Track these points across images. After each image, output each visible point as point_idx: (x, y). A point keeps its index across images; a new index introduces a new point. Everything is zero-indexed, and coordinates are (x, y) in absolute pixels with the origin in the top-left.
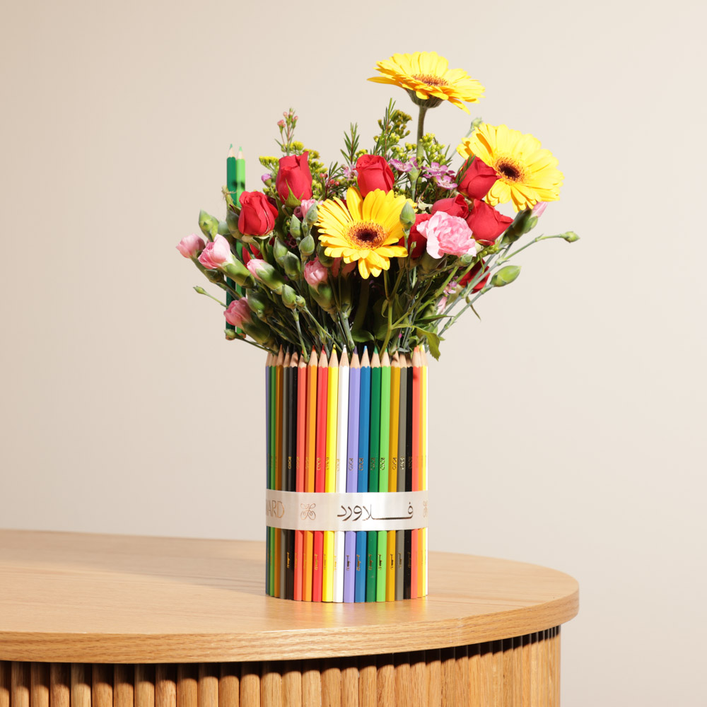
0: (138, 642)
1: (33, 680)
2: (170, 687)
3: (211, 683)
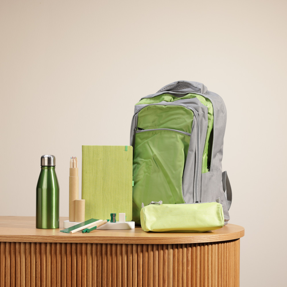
0: (187, 238)
1: (159, 249)
2: (190, 248)
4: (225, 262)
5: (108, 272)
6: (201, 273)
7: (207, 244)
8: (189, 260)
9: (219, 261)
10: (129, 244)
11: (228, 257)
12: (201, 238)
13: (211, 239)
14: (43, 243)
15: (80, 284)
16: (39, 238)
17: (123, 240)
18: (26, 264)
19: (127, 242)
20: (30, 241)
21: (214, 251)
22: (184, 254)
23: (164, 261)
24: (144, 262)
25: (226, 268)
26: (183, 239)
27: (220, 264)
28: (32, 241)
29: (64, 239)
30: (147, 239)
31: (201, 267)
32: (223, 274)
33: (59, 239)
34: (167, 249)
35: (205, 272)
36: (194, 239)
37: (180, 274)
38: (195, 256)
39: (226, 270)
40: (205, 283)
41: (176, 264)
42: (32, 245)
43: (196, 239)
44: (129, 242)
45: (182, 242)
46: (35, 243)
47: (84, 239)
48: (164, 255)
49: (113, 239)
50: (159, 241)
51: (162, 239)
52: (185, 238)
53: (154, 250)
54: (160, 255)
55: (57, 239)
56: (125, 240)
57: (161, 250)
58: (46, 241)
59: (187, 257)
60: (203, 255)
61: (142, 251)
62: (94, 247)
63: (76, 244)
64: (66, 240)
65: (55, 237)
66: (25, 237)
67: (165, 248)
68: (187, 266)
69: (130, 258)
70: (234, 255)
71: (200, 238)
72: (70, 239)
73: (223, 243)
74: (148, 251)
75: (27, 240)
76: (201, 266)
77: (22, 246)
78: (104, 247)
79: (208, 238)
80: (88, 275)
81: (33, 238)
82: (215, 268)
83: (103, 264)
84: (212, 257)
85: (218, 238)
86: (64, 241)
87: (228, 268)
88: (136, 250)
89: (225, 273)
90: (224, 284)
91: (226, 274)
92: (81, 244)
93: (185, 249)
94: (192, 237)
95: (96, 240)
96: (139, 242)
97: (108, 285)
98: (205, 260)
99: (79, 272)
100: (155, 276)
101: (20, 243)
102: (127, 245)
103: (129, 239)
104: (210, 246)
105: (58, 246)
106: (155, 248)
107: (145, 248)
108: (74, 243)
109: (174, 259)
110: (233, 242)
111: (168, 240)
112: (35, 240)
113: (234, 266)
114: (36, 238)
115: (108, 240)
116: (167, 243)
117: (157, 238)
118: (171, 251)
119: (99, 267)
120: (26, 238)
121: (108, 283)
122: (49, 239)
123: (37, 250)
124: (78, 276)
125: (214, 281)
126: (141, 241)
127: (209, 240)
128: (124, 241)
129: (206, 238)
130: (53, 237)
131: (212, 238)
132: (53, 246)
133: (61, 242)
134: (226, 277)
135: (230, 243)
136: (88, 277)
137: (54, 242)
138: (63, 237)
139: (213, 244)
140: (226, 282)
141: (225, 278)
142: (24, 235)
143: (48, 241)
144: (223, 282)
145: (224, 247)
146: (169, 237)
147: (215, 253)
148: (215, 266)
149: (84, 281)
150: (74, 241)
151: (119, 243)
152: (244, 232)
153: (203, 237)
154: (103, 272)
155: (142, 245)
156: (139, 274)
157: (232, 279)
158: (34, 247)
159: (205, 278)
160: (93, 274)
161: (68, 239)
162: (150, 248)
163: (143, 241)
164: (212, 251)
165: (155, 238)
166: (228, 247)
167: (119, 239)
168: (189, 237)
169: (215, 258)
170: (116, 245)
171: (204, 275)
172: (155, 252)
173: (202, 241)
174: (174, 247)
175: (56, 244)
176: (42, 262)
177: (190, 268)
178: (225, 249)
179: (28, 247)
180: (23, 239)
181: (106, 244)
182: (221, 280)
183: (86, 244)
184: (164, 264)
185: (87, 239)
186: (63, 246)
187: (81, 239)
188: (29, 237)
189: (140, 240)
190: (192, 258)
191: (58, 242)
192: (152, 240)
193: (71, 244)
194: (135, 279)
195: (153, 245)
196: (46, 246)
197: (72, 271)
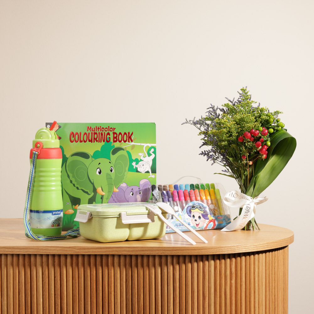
1: (198, 261)
2: (234, 259)
3: (243, 258)
4: (274, 273)
5: (139, 288)
6: (247, 287)
7: (254, 253)
8: (233, 273)
9: (267, 273)
10: (163, 255)
11: (276, 268)
12: (247, 246)
13: (258, 247)
14: (62, 255)
15: (106, 302)
16: (58, 249)
17: (156, 250)
18: (43, 279)
19: (161, 253)
20: (47, 253)
21: (261, 261)
22: (226, 265)
23: (204, 274)
24: (180, 276)
25: (275, 280)
26: (226, 248)
27: (267, 276)
28: (49, 252)
29: (87, 251)
30: (185, 249)
31: (247, 280)
32: (271, 288)
33: (82, 251)
34: (208, 260)
35: (251, 286)
36: (239, 248)
37: (222, 289)
38: (239, 267)
39: (275, 283)
40: (251, 298)
41: (217, 277)
42: (50, 258)
43: (241, 248)
44: (163, 253)
45: (225, 251)
46: (54, 256)
47: (110, 250)
48: (204, 267)
49: (144, 249)
50: (198, 251)
51: (202, 249)
52: (228, 247)
53: (192, 262)
54: (199, 267)
55: (79, 250)
56: (158, 250)
57: (200, 261)
58: (66, 252)
59: (231, 269)
60: (249, 266)
61: (179, 263)
62: (122, 259)
63: (102, 256)
64: (89, 252)
65: (77, 248)
66: (41, 248)
67: (204, 259)
68: (231, 279)
69: (164, 271)
70: (284, 265)
71: (245, 247)
72: (94, 250)
73: (271, 252)
74: (185, 263)
75: (44, 251)
76: (247, 278)
77: (38, 259)
78: (134, 259)
79: (255, 247)
80: (115, 291)
81: (51, 250)
82: (262, 280)
83: (133, 278)
84: (258, 268)
85: (266, 246)
86: (87, 252)
87: (276, 280)
88: (171, 262)
89: (274, 285)
90: (272, 299)
91: (275, 287)
92: (107, 256)
93: (228, 260)
94: (237, 246)
95: (125, 251)
96: (175, 253)
97: (139, 302)
98: (251, 271)
99: (105, 288)
100: (193, 292)
101: (35, 255)
102: (160, 256)
103: (164, 249)
104: (257, 256)
105: (80, 259)
106: (193, 259)
107: (181, 259)
108: (99, 255)
109: (216, 271)
110: (282, 250)
111: (209, 250)
112: (54, 252)
113: (283, 277)
114: (55, 250)
115: (139, 250)
116: (208, 253)
117: (196, 248)
118: (212, 262)
119: (129, 282)
120: (43, 249)
121: (139, 301)
122: (69, 251)
123: (55, 263)
124: (104, 293)
125: (261, 295)
126: (178, 252)
127: (255, 248)
128: (157, 252)
129: (253, 247)
130: (74, 248)
131: (260, 247)
132: (74, 258)
133: (84, 254)
134: (275, 290)
135: (278, 251)
136: (115, 294)
137: (76, 254)
138: (86, 248)
139: (260, 253)
140: (275, 296)
141: (273, 292)
142: (40, 247)
143: (68, 252)
144: (271, 296)
145: (272, 256)
146: (210, 247)
147: (262, 263)
148: (262, 278)
149: (111, 299)
150: (98, 252)
151: (151, 254)
152: (294, 237)
153: (249, 245)
154: (133, 288)
155: (178, 256)
156: (175, 289)
157: (281, 292)
158: (52, 260)
159: (251, 293)
160: (121, 291)
161: (92, 250)
162: (187, 260)
163: (179, 252)
164: (259, 261)
165: (193, 248)
166: (276, 256)
167: (151, 249)
168: (233, 246)
169: (262, 269)
170: (148, 256)
171: (250, 289)
172: (193, 264)
173: (247, 250)
174: (215, 257)
175: (77, 256)
176: (62, 277)
177: (233, 281)
178: (273, 259)
179: (45, 260)
180: (39, 251)
181: (137, 256)
182: (269, 294)
183: (113, 256)
184: (204, 277)
185: (115, 249)
186: (86, 259)
187: (108, 250)
188: (46, 248)
189: (176, 250)
190: (236, 270)
191: (80, 254)
192: (191, 250)
193: (96, 256)
194: (171, 295)
195: (190, 256)
196: (66, 258)
197: (97, 287)
